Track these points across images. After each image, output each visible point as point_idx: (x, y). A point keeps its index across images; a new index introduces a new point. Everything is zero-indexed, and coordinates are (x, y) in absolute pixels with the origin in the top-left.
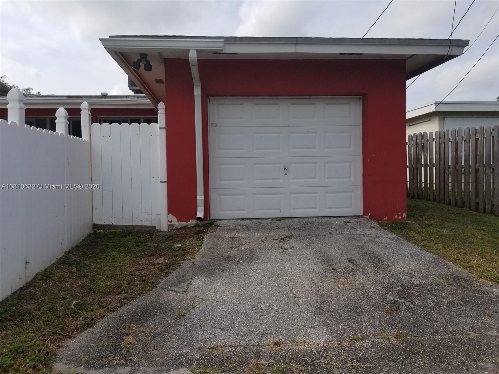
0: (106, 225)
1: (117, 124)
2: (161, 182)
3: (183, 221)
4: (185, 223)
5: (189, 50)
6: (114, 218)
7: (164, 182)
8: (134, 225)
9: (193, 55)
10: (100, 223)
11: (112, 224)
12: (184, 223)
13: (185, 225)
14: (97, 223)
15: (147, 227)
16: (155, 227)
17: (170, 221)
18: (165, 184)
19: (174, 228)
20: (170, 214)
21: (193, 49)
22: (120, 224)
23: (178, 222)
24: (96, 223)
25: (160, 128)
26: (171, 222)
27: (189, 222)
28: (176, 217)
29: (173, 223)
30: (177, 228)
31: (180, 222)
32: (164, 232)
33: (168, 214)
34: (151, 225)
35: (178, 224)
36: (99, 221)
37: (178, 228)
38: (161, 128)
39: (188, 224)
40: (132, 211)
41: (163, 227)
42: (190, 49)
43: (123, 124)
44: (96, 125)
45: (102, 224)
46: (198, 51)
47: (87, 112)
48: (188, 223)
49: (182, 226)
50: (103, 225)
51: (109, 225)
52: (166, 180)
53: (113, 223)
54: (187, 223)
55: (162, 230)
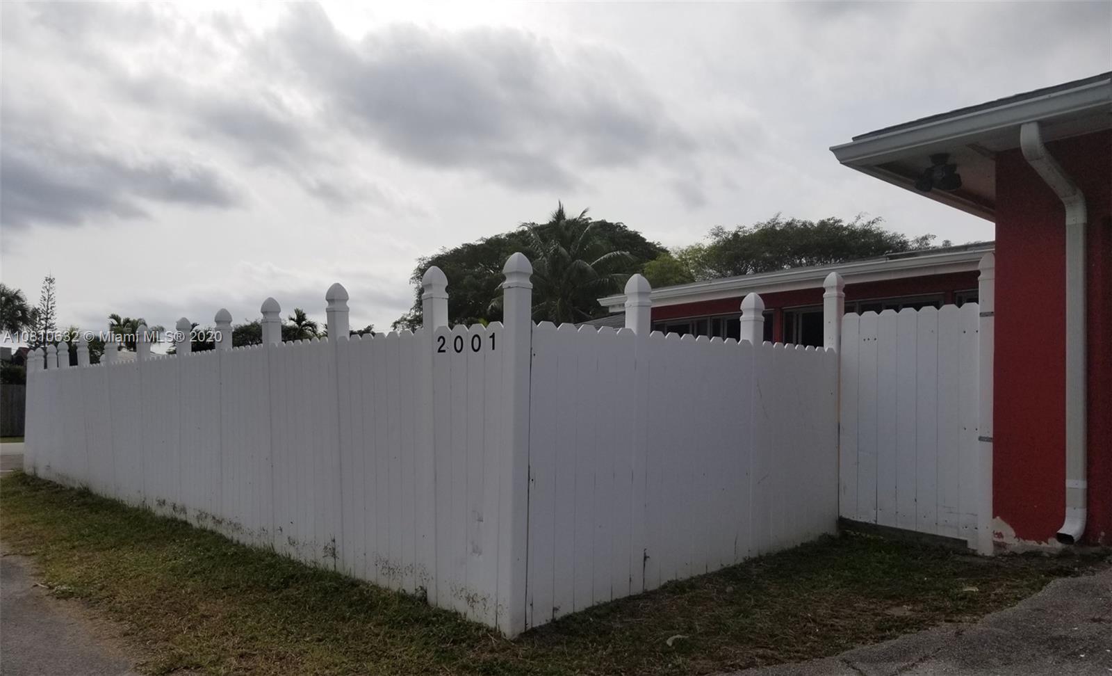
0: (861, 523)
1: (892, 311)
2: (981, 439)
3: (1029, 539)
4: (1037, 545)
5: (1020, 126)
6: (879, 511)
7: (988, 440)
8: (918, 530)
9: (1030, 137)
10: (852, 519)
11: (874, 523)
12: (1032, 544)
13: (1033, 549)
14: (847, 517)
15: (947, 539)
16: (966, 542)
17: (997, 534)
18: (990, 445)
19: (1007, 552)
20: (998, 517)
21: (1028, 123)
22: (891, 526)
23: (1017, 539)
24: (843, 516)
25: (982, 315)
26: (1000, 535)
27: (1046, 542)
28: (1012, 526)
29: (1005, 540)
30: (1013, 552)
31: (1021, 540)
32: (983, 557)
33: (994, 517)
34: (957, 537)
35: (1017, 544)
36: (849, 514)
37: (1016, 554)
38: (985, 313)
39: (1044, 548)
40: (916, 500)
41: (984, 545)
42: (1022, 124)
43: (904, 310)
44: (853, 316)
45: (855, 519)
46: (1042, 124)
47: (835, 292)
48: (1044, 544)
49: (1028, 550)
50: (857, 522)
51: (866, 524)
52: (991, 435)
53: (876, 521)
54: (1040, 544)
55: (980, 553)
